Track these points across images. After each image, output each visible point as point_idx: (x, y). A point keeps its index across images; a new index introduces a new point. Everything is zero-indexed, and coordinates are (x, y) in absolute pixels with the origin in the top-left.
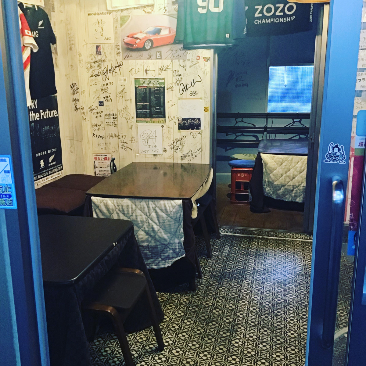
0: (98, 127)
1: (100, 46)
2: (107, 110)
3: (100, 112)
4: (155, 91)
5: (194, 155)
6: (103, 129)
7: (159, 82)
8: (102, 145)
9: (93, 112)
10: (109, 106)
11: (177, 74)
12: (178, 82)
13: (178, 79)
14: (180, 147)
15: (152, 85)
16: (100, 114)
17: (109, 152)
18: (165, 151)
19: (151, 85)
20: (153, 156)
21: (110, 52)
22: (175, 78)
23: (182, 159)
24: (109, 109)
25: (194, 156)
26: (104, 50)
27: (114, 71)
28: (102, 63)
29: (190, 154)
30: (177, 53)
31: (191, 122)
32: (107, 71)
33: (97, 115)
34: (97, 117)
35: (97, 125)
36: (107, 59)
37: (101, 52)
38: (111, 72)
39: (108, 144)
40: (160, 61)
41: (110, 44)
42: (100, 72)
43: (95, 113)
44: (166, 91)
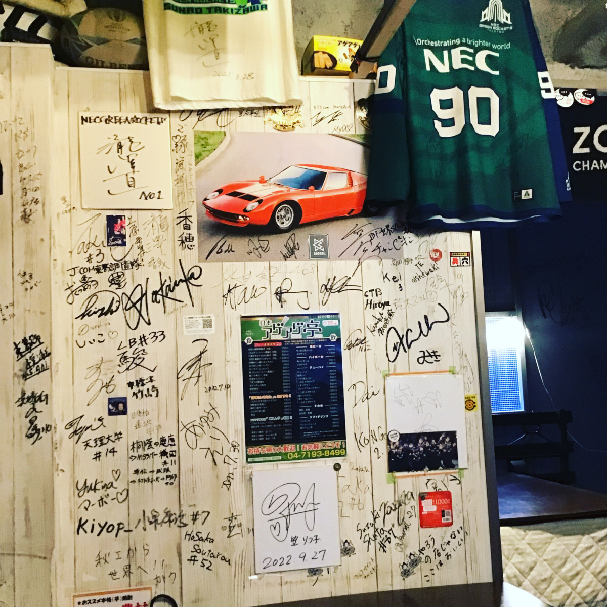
0: (101, 493)
1: (120, 217)
2: (138, 426)
3: (113, 438)
4: (309, 354)
5: (443, 554)
6: (121, 498)
7: (321, 325)
8: (112, 559)
9: (82, 439)
10: (147, 413)
11: (376, 300)
12: (380, 325)
13: (382, 314)
14: (398, 531)
15: (299, 336)
16: (110, 445)
17: (141, 583)
18: (347, 550)
19: (295, 336)
20: (306, 573)
21: (158, 237)
22: (370, 312)
23: (406, 573)
24: (149, 422)
25: (443, 557)
26: (135, 230)
27: (170, 295)
28: (127, 272)
29: (429, 552)
30: (375, 242)
31: (428, 444)
32: (144, 295)
33: (97, 449)
34: (98, 456)
35: (99, 486)
36: (147, 258)
37: (123, 237)
38: (159, 298)
39: (140, 553)
40: (322, 263)
41: (157, 213)
42: (117, 299)
43: (92, 443)
44: (345, 354)
